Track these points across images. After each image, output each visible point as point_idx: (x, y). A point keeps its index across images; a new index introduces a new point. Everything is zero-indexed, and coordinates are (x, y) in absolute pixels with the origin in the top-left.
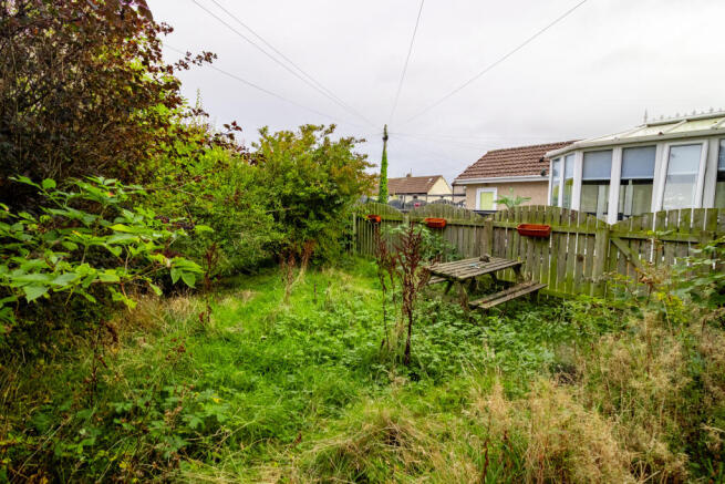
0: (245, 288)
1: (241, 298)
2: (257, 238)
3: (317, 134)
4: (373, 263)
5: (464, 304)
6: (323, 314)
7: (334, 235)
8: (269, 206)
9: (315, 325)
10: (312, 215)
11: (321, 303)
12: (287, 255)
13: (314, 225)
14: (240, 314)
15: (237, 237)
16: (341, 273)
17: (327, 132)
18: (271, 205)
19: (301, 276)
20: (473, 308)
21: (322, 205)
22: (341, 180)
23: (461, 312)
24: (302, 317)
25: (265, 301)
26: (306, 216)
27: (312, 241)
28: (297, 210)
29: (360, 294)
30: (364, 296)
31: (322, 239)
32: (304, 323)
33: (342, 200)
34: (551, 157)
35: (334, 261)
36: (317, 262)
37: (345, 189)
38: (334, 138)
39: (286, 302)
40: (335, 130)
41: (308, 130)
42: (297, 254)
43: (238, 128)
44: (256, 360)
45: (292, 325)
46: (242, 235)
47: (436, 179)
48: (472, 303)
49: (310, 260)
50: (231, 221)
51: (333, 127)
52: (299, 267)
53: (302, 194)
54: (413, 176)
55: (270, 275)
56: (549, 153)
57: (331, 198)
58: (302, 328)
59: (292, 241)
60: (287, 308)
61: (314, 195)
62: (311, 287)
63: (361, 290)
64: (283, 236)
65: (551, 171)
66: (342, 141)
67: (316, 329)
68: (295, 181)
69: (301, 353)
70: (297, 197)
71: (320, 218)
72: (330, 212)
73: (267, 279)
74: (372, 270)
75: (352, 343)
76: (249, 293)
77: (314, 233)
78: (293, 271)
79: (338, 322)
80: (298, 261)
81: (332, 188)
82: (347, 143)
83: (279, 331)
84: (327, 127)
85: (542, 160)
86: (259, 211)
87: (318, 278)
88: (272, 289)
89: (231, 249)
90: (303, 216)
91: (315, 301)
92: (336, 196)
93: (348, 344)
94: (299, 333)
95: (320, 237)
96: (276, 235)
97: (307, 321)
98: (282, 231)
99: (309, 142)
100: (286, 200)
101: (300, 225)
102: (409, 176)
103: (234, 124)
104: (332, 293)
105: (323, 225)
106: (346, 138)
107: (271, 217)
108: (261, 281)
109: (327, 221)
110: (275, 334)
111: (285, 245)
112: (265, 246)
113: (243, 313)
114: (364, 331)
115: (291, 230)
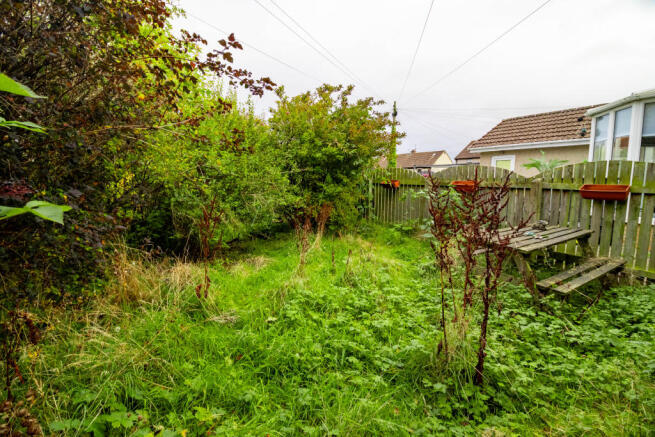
0: (259, 254)
1: (254, 264)
2: (271, 200)
3: (334, 96)
4: (392, 230)
5: (529, 284)
6: (344, 290)
7: (351, 199)
8: (285, 169)
9: (335, 305)
10: (329, 178)
11: (340, 274)
12: (303, 220)
13: (330, 189)
14: (248, 284)
15: (251, 199)
16: (359, 240)
17: (345, 94)
18: (287, 167)
19: (317, 243)
20: (545, 291)
21: (340, 167)
22: (361, 140)
23: (528, 296)
24: (318, 293)
25: (278, 270)
26: (323, 179)
27: (328, 206)
28: (313, 173)
29: (385, 265)
30: (390, 268)
31: (339, 204)
32: (321, 302)
33: (361, 161)
34: (593, 115)
35: (351, 227)
36: (333, 228)
37: (365, 148)
38: (352, 100)
39: (301, 274)
40: (352, 92)
41: (326, 90)
42: (313, 219)
43: (237, 45)
44: (258, 357)
45: (307, 304)
46: (255, 196)
47: (439, 154)
48: (542, 284)
49: (327, 226)
50: (244, 182)
51: (350, 88)
52: (315, 233)
53: (318, 155)
54: (418, 151)
55: (286, 240)
56: (589, 111)
57: (349, 160)
58: (318, 308)
59: (308, 205)
60: (301, 282)
61: (331, 156)
62: (329, 256)
63: (385, 260)
64: (298, 199)
65: (593, 131)
66: (360, 102)
67: (336, 311)
68: (312, 141)
69: (317, 348)
70: (314, 159)
71: (337, 181)
72: (348, 175)
73: (282, 244)
74: (392, 237)
75: (385, 335)
76: (262, 259)
77: (330, 197)
78: (308, 237)
79: (363, 303)
80: (314, 226)
81: (350, 148)
82: (365, 104)
83: (290, 313)
84: (345, 89)
85: (580, 120)
86: (275, 172)
87: (336, 244)
88: (286, 256)
89: (243, 212)
90: (320, 180)
91: (333, 271)
92: (355, 157)
93: (380, 336)
94: (316, 316)
95: (337, 201)
96: (291, 198)
97: (324, 298)
98: (296, 194)
99: (327, 104)
100: (303, 162)
101: (316, 189)
102: (413, 151)
103: (231, 38)
104: (353, 263)
105: (340, 189)
106: (364, 99)
107: (285, 179)
108: (277, 245)
109: (344, 185)
110: (285, 317)
111: (301, 209)
112: (280, 209)
113: (253, 283)
114: (398, 318)
115: (307, 194)
